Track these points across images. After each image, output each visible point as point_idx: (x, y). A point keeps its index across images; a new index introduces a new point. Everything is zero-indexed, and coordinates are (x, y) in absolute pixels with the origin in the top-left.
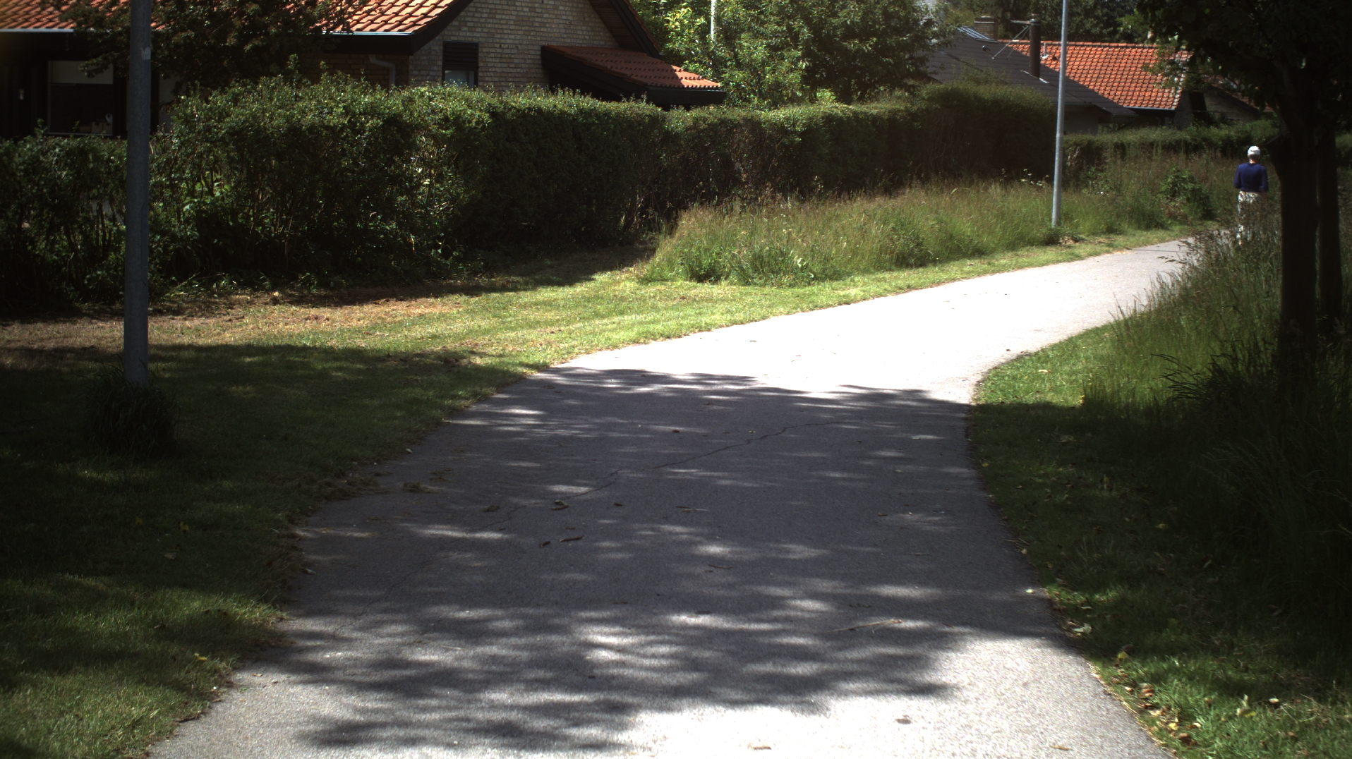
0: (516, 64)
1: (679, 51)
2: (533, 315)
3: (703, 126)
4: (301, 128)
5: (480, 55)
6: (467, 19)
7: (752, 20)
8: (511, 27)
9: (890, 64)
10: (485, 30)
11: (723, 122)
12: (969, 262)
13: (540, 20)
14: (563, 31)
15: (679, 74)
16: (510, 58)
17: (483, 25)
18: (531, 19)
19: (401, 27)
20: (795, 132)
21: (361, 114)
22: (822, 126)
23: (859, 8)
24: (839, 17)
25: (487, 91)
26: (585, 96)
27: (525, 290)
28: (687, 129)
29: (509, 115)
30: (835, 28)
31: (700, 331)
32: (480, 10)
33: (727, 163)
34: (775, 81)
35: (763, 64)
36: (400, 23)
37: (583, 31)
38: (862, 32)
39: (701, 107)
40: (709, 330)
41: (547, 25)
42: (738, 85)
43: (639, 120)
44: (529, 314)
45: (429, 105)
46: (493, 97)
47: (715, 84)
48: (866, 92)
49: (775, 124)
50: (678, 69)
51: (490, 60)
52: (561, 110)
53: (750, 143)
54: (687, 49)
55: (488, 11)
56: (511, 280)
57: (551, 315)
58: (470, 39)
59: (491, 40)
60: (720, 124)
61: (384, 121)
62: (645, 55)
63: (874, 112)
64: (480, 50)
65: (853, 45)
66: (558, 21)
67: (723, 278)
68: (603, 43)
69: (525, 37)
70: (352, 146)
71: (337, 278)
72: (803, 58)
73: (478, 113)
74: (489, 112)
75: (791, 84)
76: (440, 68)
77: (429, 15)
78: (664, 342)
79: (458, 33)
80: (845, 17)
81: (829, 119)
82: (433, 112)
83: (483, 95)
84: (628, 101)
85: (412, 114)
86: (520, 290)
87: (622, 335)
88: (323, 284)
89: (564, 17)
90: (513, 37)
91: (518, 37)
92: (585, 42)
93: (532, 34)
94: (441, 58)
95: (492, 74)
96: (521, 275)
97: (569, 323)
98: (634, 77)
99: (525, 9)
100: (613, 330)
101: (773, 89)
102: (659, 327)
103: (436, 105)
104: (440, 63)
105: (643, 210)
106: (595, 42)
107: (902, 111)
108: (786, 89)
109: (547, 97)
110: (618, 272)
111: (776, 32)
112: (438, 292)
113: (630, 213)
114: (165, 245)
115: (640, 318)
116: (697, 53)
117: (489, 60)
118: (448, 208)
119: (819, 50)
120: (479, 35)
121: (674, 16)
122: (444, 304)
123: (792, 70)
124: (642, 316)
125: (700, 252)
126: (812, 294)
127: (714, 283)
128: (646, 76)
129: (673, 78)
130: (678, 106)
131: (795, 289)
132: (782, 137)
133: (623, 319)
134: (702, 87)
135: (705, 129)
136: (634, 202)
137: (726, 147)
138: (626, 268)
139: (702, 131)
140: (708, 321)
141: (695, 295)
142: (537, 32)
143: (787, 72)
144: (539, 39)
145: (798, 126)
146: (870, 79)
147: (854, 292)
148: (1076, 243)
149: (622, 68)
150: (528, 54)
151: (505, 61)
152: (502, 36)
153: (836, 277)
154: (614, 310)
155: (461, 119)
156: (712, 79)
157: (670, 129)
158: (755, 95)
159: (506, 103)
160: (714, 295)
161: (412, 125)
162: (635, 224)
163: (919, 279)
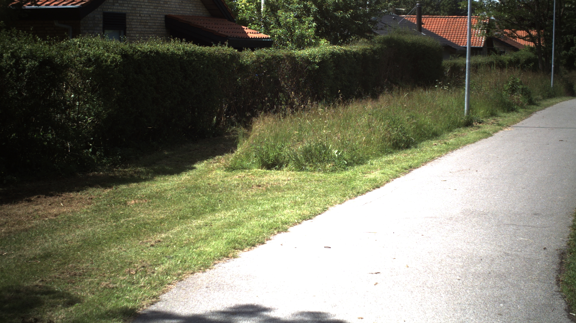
0: (149, 26)
1: (245, 18)
3: (263, 60)
5: (127, 20)
8: (146, 4)
9: (359, 24)
10: (130, 5)
11: (274, 57)
12: (434, 142)
14: (178, 6)
15: (247, 31)
16: (146, 22)
17: (128, 2)
19: (73, 3)
20: (315, 63)
21: (23, 57)
22: (330, 59)
25: (122, 41)
26: (188, 43)
28: (253, 62)
29: (135, 57)
30: (329, 6)
33: (277, 83)
34: (301, 34)
35: (294, 24)
36: (73, 0)
37: (190, 6)
38: (345, 7)
39: (261, 49)
41: (168, 3)
42: (279, 37)
43: (224, 57)
45: (78, 50)
46: (125, 44)
47: (267, 36)
48: (345, 40)
49: (303, 58)
50: (245, 28)
51: (134, 23)
52: (172, 52)
53: (290, 69)
54: (250, 17)
56: (137, 171)
57: (158, 214)
58: (121, 11)
59: (134, 12)
60: (273, 58)
62: (227, 20)
63: (354, 50)
64: (127, 17)
65: (339, 14)
66: (175, 1)
67: (284, 165)
68: (201, 14)
69: (155, 10)
71: (9, 177)
72: (313, 21)
73: (113, 55)
74: (121, 54)
75: (309, 35)
76: (101, 29)
79: (113, 7)
81: (333, 54)
82: (80, 55)
84: (217, 46)
85: (62, 58)
87: (213, 247)
90: (147, 10)
91: (150, 10)
92: (191, 13)
93: (159, 8)
94: (102, 22)
95: (135, 32)
97: (170, 226)
98: (220, 32)
101: (299, 38)
102: (245, 231)
104: (101, 25)
105: (227, 113)
106: (197, 13)
107: (369, 49)
108: (307, 38)
109: (163, 44)
111: (297, 8)
113: (219, 116)
115: (228, 216)
116: (256, 19)
117: (132, 23)
118: (94, 121)
119: (321, 18)
120: (126, 8)
121: (241, 2)
123: (309, 28)
124: (230, 213)
125: (268, 148)
126: (351, 180)
127: (278, 170)
128: (227, 32)
129: (243, 33)
130: (247, 49)
131: (337, 174)
132: (307, 66)
133: (214, 218)
134: (260, 37)
135: (264, 62)
136: (221, 108)
137: (276, 72)
138: (217, 157)
139: (262, 63)
140: (283, 218)
141: (267, 183)
142: (162, 7)
143: (307, 29)
144: (163, 11)
145: (317, 59)
146: (348, 33)
147: (376, 175)
148: (481, 124)
149: (213, 27)
150: (157, 20)
151: (143, 24)
152: (141, 9)
153: (360, 161)
154: (208, 204)
155: (100, 60)
156: (264, 33)
157: (243, 63)
158: (289, 42)
159: (135, 48)
160: (281, 182)
161: (62, 65)
162: (223, 122)
163: (413, 160)
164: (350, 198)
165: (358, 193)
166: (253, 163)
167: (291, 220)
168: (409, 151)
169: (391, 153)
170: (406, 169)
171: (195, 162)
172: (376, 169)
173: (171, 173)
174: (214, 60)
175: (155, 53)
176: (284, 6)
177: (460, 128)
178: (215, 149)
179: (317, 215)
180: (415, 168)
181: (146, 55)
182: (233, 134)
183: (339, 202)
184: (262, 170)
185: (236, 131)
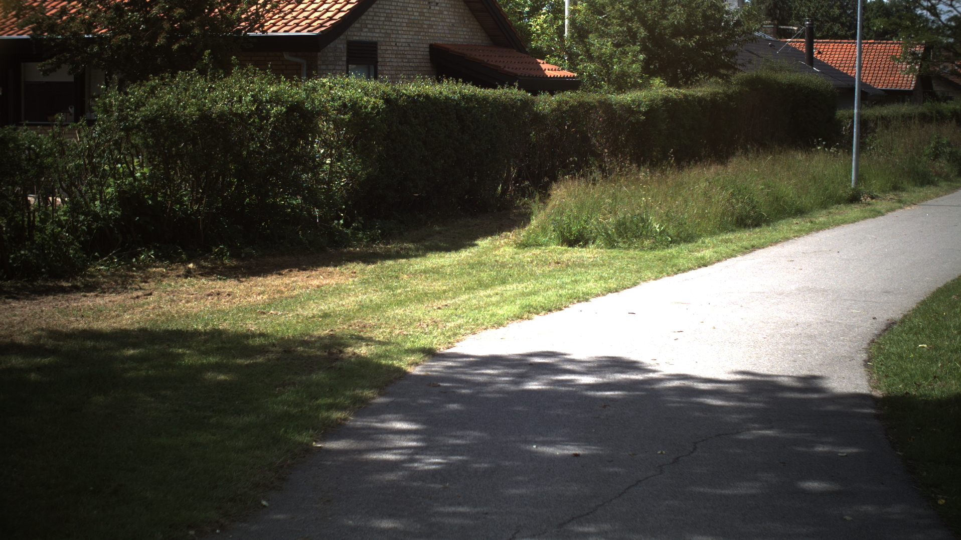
0: (409, 59)
1: (541, 48)
2: (421, 285)
3: (565, 108)
4: (211, 115)
5: (379, 51)
6: (367, 22)
7: (598, 23)
8: (404, 29)
9: (709, 56)
10: (382, 31)
11: (581, 104)
12: (795, 221)
13: (428, 22)
14: (448, 32)
15: (544, 66)
16: (403, 54)
17: (381, 27)
18: (421, 22)
19: (310, 28)
20: (640, 112)
21: (267, 102)
22: (662, 107)
23: (684, 11)
24: (668, 19)
25: (381, 82)
26: (466, 84)
27: (416, 256)
28: (553, 110)
29: (400, 102)
30: (665, 29)
31: (578, 301)
32: (378, 14)
33: (585, 139)
34: (622, 71)
35: (612, 56)
36: (310, 25)
37: (464, 31)
38: (688, 31)
39: (563, 92)
40: (587, 300)
41: (434, 27)
42: (590, 76)
43: (513, 103)
44: (417, 284)
45: (330, 93)
46: (387, 86)
47: (572, 74)
48: (688, 79)
49: (624, 105)
50: (542, 62)
51: (388, 56)
52: (446, 96)
53: (604, 121)
54: (548, 46)
55: (385, 15)
56: (403, 247)
57: (439, 286)
58: (370, 38)
59: (388, 40)
60: (579, 106)
61: (287, 108)
62: (515, 50)
63: (700, 94)
64: (379, 47)
65: (679, 41)
66: (443, 24)
67: (591, 242)
68: (480, 41)
69: (416, 37)
70: (259, 131)
71: (247, 250)
72: (640, 52)
73: (373, 100)
74: (383, 99)
75: (633, 73)
76: (345, 63)
77: (334, 18)
78: (547, 316)
79: (360, 33)
80: (673, 19)
81: (666, 100)
82: (333, 100)
83: (378, 84)
84: (503, 88)
85: (313, 102)
86: (411, 256)
87: (506, 310)
88: (235, 255)
89: (448, 20)
90: (406, 36)
91: (410, 37)
92: (465, 40)
93: (422, 34)
94: (345, 54)
95: (389, 68)
96: (413, 242)
97: (455, 295)
98: (506, 69)
99: (415, 14)
100: (497, 304)
101: (619, 77)
102: (540, 299)
103: (335, 93)
104: (344, 59)
105: (516, 180)
106: (474, 41)
107: (721, 93)
108: (630, 77)
109: (433, 85)
110: (497, 237)
111: (618, 32)
112: (337, 260)
113: (506, 183)
114: (88, 224)
115: (521, 287)
116: (556, 49)
117: (386, 55)
118: (347, 184)
119: (653, 46)
120: (377, 35)
121: (536, 21)
122: (342, 274)
123: (633, 62)
124: (523, 285)
125: (570, 219)
126: (673, 257)
127: (582, 247)
128: (516, 68)
129: (538, 69)
130: (544, 92)
131: (657, 252)
132: (629, 116)
133: (505, 289)
134: (562, 76)
135: (567, 111)
136: (509, 172)
137: (584, 125)
138: (504, 233)
139: (564, 112)
140: (584, 289)
141: (568, 260)
142: (425, 32)
143: (630, 63)
144: (427, 38)
145: (643, 107)
146: (693, 69)
147: (707, 253)
148: (874, 201)
149: (496, 61)
150: (418, 51)
151: (400, 56)
152: (397, 36)
153: (689, 238)
154: (497, 278)
155: (357, 106)
156: (569, 70)
157: (538, 111)
158: (605, 82)
159: (399, 90)
160: (585, 259)
161: (313, 111)
162: (510, 191)
163: (759, 239)
164: (668, 275)
165: (679, 270)
166: (550, 239)
167: (594, 291)
168: (757, 230)
169: (733, 231)
170: (746, 249)
171: (476, 238)
172: (707, 247)
173: (448, 250)
174: (501, 108)
175: (424, 97)
176: (598, 29)
177: (840, 204)
178: (502, 225)
179: (625, 289)
180: (760, 248)
181: (413, 101)
182: (524, 208)
183: (653, 278)
184: (562, 248)
185: (528, 204)
